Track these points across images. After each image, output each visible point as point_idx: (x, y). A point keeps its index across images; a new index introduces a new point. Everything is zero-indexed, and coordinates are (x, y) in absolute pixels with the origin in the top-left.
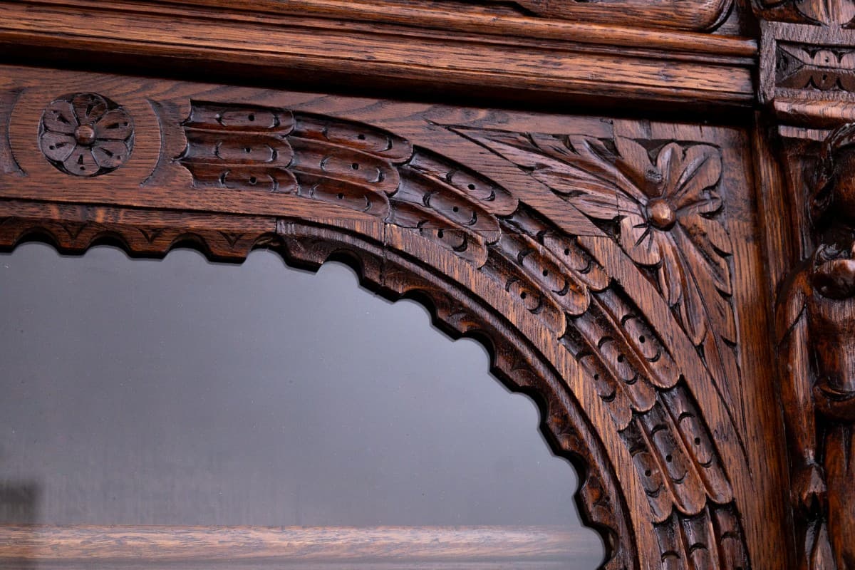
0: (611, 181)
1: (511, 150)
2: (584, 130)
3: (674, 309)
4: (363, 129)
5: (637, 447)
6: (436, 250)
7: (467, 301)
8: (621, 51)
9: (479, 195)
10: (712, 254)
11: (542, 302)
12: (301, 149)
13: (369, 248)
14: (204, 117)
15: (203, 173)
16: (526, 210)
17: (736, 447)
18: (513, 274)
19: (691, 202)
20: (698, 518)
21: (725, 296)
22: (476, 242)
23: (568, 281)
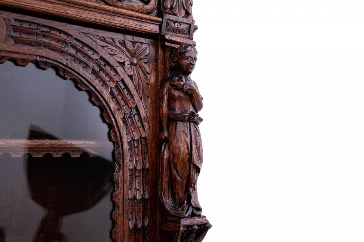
0: (123, 51)
1: (99, 41)
2: (118, 37)
3: (136, 87)
4: (61, 31)
5: (125, 122)
6: (79, 68)
7: (86, 82)
9: (90, 53)
10: (145, 73)
11: (104, 83)
12: (44, 36)
13: (61, 66)
14: (18, 24)
15: (17, 41)
16: (102, 58)
17: (147, 123)
18: (98, 76)
19: (142, 59)
20: (138, 141)
21: (148, 84)
22: (89, 66)
23: (111, 78)
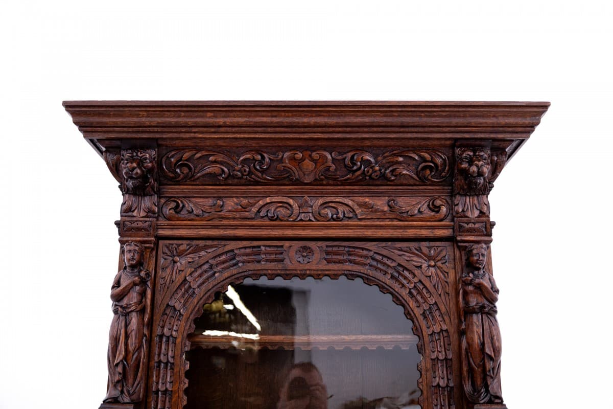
0: (421, 257)
1: (396, 251)
2: (412, 245)
3: (434, 286)
4: (363, 249)
5: (425, 317)
6: (379, 275)
7: (386, 286)
8: (421, 227)
9: (389, 262)
10: (444, 272)
11: (403, 286)
12: (350, 255)
13: (365, 276)
14: (330, 249)
15: (329, 261)
16: (399, 265)
17: (448, 317)
18: (397, 280)
19: (439, 261)
20: (438, 333)
21: (446, 282)
22: (388, 273)
23: (409, 281)
